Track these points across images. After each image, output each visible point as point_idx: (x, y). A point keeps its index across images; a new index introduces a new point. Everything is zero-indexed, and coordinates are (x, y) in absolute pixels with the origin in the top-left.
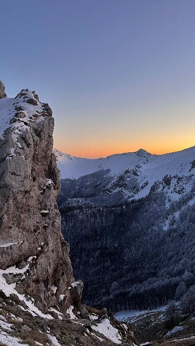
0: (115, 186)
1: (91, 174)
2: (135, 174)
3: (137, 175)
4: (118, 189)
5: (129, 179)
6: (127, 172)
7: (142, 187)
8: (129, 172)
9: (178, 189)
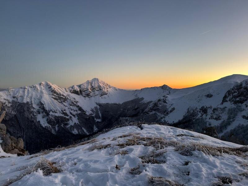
0: (152, 110)
1: (130, 101)
2: (165, 102)
3: (166, 103)
4: (154, 112)
5: (161, 105)
6: (159, 100)
7: (171, 111)
8: (160, 101)
9: (215, 117)
